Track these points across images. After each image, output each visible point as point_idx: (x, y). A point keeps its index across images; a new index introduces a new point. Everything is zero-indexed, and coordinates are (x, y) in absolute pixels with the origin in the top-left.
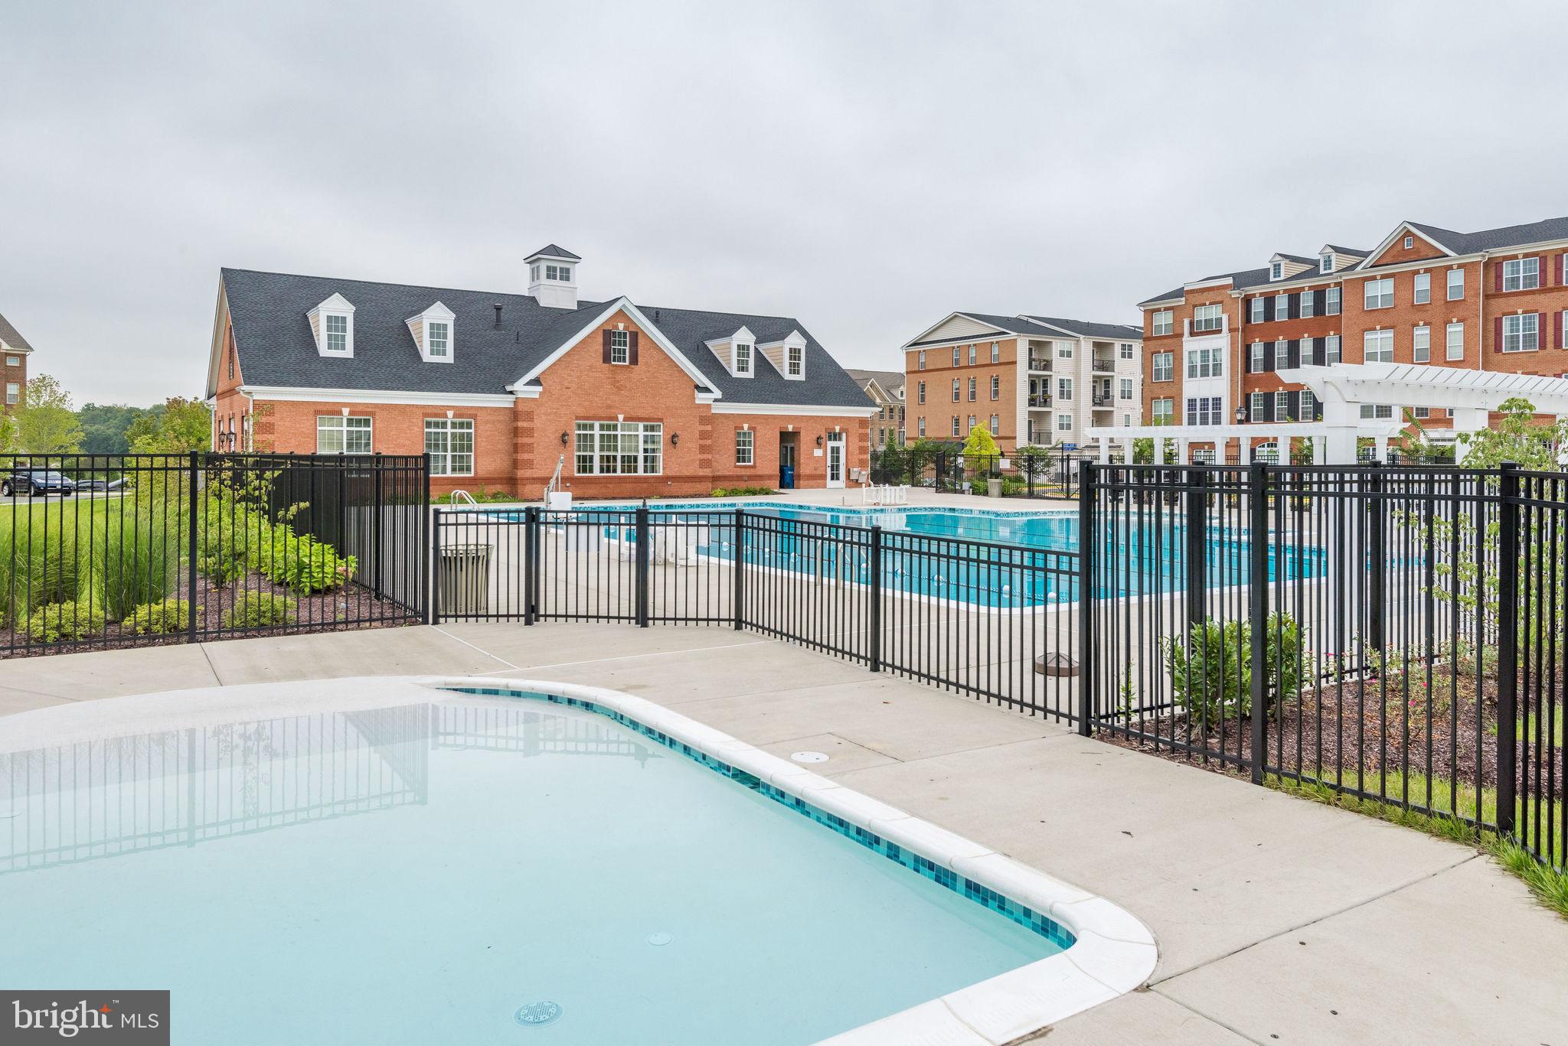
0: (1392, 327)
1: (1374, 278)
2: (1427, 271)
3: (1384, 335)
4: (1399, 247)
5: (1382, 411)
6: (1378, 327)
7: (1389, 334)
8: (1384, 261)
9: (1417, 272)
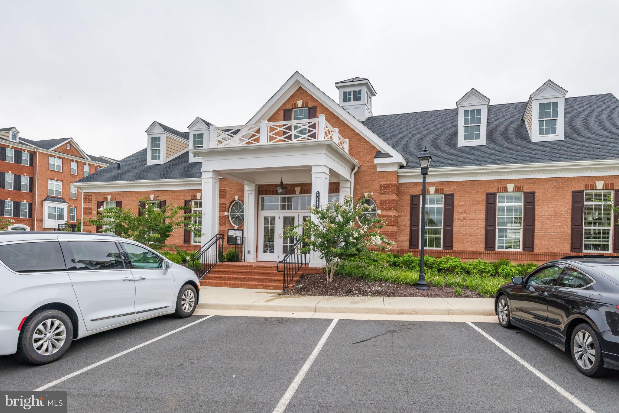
0: (62, 181)
1: (54, 156)
2: (77, 162)
3: (57, 183)
4: (65, 147)
5: (59, 217)
6: (56, 179)
7: (60, 183)
8: (59, 150)
9: (73, 161)
